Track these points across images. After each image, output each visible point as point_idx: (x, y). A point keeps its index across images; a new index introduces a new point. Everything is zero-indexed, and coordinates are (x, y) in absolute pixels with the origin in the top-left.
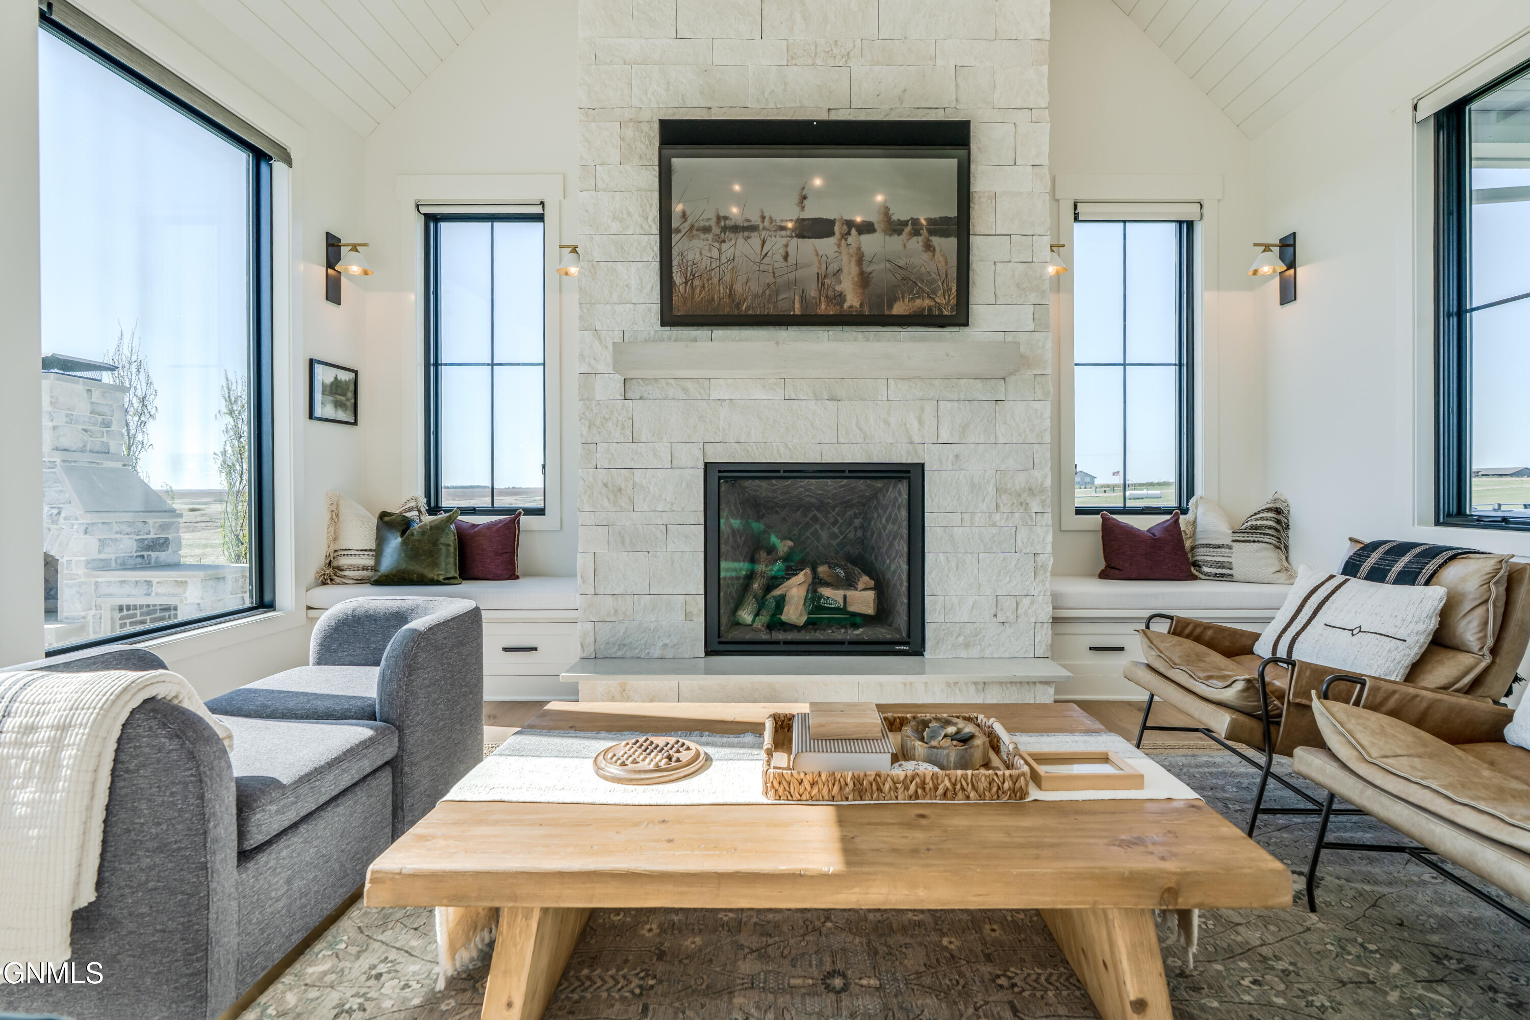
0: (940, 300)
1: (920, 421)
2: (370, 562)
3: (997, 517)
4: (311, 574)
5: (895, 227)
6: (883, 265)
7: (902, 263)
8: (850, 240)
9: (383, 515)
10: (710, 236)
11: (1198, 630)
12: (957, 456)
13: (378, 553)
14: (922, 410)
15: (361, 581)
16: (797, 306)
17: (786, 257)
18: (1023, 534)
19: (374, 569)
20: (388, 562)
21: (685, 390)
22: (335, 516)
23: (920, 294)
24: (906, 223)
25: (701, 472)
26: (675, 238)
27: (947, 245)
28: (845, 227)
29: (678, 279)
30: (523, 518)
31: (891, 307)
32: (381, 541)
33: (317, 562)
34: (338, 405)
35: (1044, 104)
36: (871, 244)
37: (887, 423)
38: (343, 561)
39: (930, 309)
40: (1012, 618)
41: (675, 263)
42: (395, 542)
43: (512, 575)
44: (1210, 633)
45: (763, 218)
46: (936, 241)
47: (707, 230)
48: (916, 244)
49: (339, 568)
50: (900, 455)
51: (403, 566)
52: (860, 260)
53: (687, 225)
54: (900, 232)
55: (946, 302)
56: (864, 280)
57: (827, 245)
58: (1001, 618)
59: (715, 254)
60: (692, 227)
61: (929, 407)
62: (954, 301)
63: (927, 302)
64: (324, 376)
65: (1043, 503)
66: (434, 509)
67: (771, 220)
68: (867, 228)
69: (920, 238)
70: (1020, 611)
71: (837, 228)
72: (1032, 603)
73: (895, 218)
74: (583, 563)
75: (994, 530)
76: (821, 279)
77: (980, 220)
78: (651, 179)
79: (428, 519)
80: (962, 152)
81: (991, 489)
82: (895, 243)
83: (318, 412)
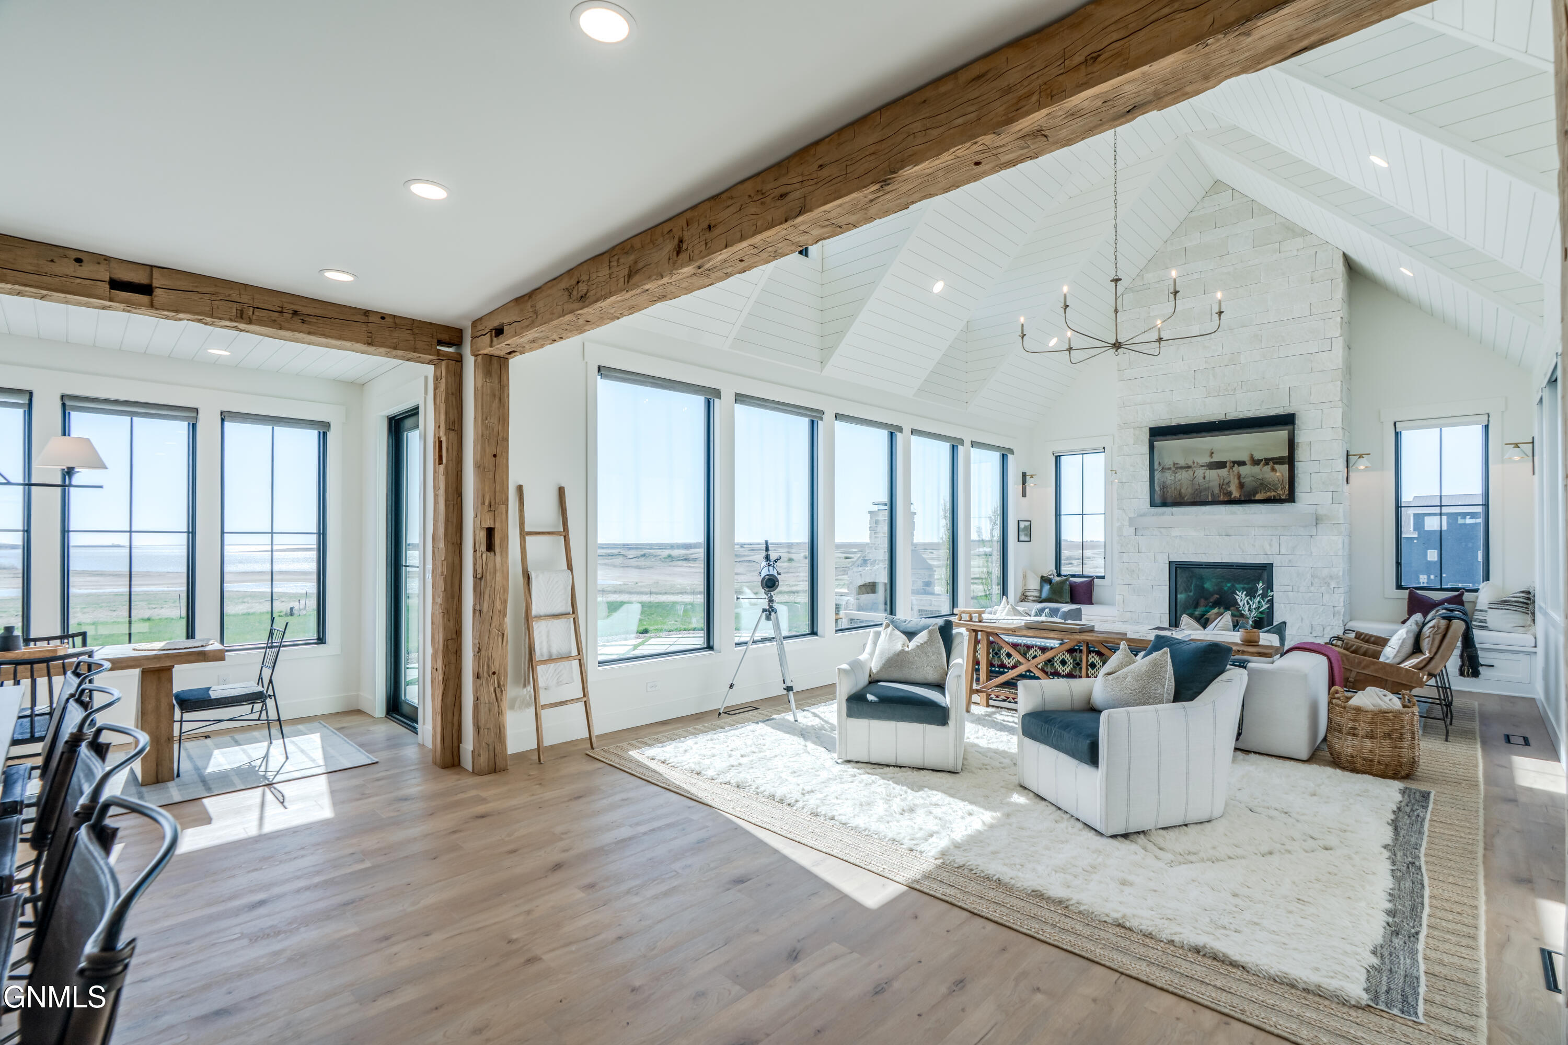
0: (1280, 492)
1: (1270, 545)
2: (1038, 594)
3: (1312, 589)
4: (1018, 598)
5: (1256, 462)
6: (1250, 479)
7: (1260, 477)
8: (1234, 469)
9: (1042, 577)
10: (1170, 471)
11: (1367, 638)
12: (1290, 561)
13: (1041, 591)
14: (1272, 540)
15: (1034, 601)
16: (1210, 497)
17: (1204, 478)
18: (1326, 597)
19: (1040, 597)
20: (1044, 595)
21: (1161, 532)
22: (1025, 577)
23: (1270, 490)
24: (1262, 460)
25: (1168, 565)
26: (1156, 473)
27: (1283, 469)
28: (1232, 464)
29: (1157, 488)
30: (1095, 580)
31: (1254, 496)
32: (1042, 587)
33: (1020, 594)
34: (1026, 535)
35: (1338, 399)
36: (1244, 470)
37: (1254, 545)
38: (1028, 594)
39: (1274, 496)
40: (1320, 635)
41: (1156, 482)
42: (1047, 588)
43: (1092, 604)
44: (1373, 639)
45: (1194, 463)
46: (1277, 467)
47: (1169, 469)
48: (1267, 469)
49: (1026, 596)
50: (1261, 560)
51: (1050, 596)
52: (1239, 477)
53: (1161, 467)
54: (1258, 464)
55: (1283, 493)
56: (1241, 485)
57: (1223, 472)
58: (1314, 634)
59: (1173, 478)
60: (1163, 468)
61: (1275, 540)
62: (1287, 492)
63: (1273, 493)
64: (1022, 525)
65: (1338, 583)
66: (1059, 575)
67: (1197, 463)
68: (1241, 463)
69: (1269, 466)
70: (1325, 632)
71: (1228, 464)
72: (1332, 629)
73: (1256, 458)
74: (1118, 598)
75: (1310, 594)
76: (1221, 487)
77: (1301, 454)
78: (1146, 449)
79: (1058, 579)
80: (1290, 427)
81: (1309, 576)
82: (1256, 469)
83: (1021, 539)
